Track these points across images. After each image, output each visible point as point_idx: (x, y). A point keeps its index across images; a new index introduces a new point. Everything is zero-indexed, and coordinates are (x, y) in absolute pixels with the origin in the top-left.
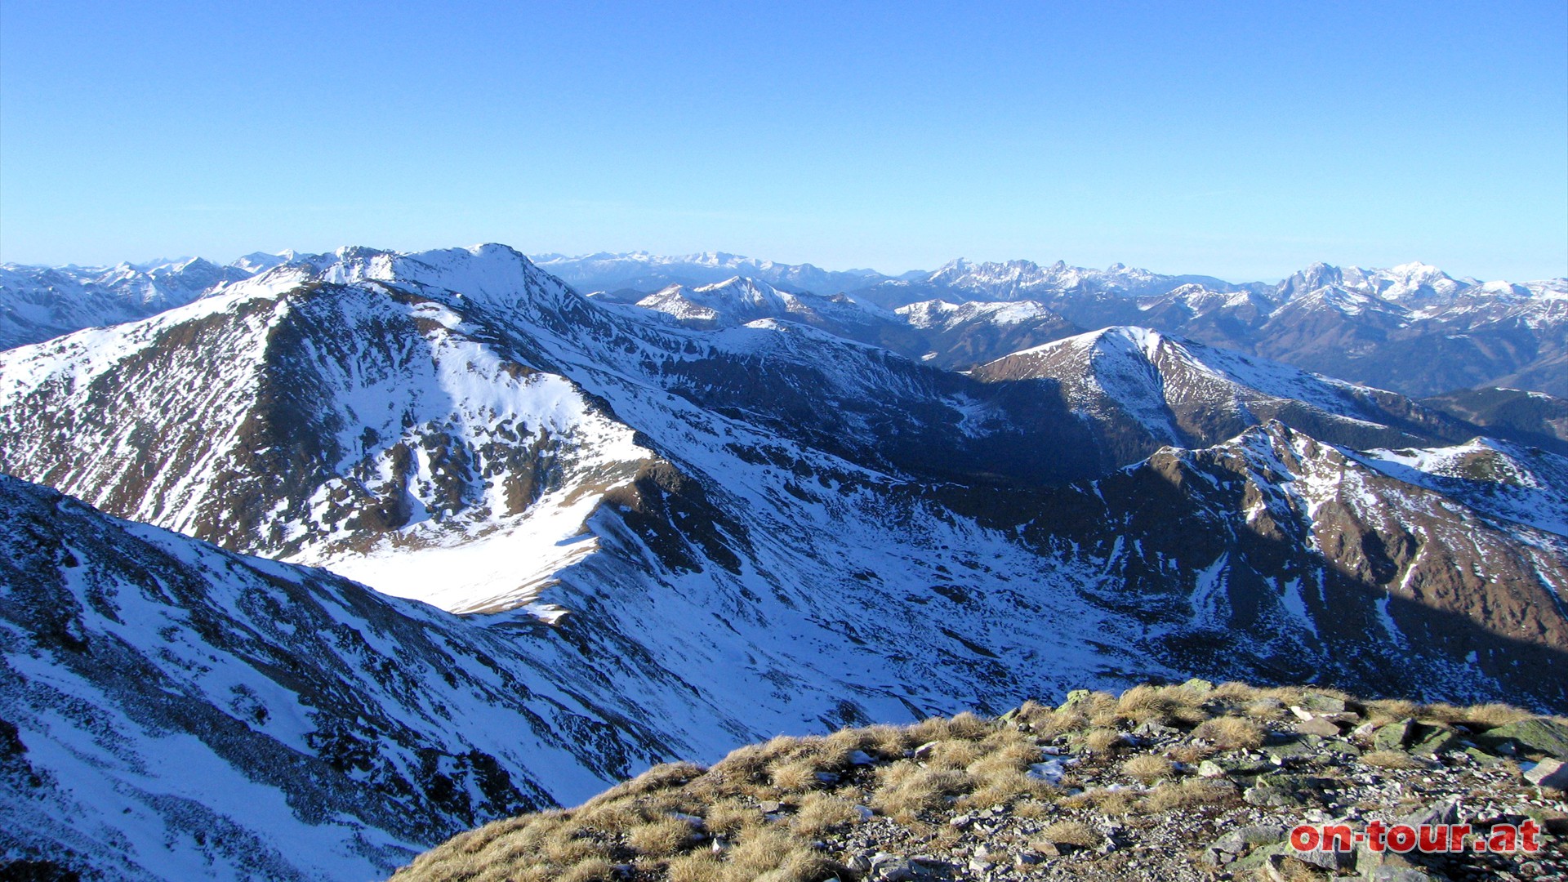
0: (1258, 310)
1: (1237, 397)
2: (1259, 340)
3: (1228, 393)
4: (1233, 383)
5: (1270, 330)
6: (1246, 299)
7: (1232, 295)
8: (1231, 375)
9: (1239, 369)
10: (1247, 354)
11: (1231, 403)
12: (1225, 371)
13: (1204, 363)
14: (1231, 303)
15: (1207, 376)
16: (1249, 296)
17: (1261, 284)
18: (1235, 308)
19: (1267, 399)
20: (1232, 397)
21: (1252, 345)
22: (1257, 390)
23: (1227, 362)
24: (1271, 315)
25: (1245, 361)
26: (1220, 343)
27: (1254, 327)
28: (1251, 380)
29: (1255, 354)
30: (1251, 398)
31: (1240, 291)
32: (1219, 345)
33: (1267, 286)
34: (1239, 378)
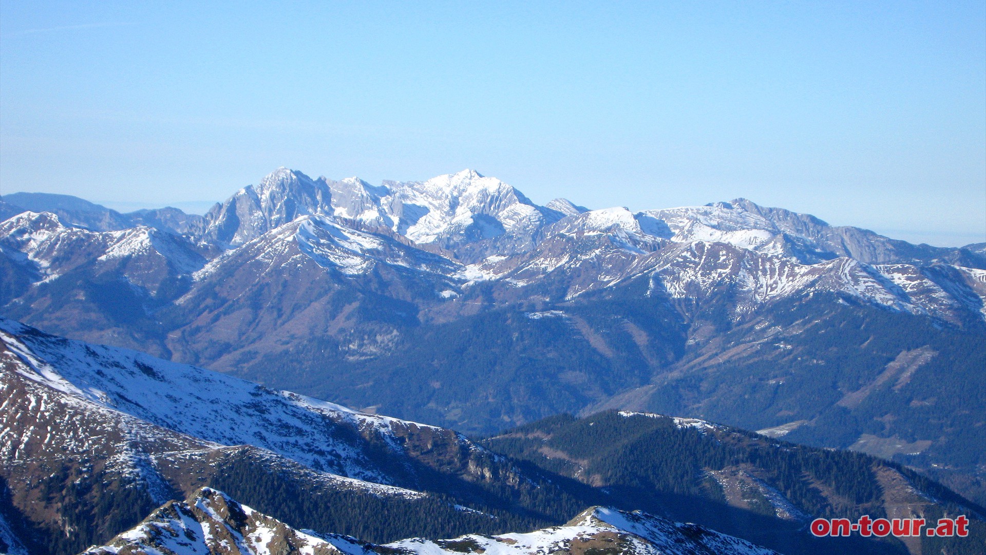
0: (170, 263)
1: (134, 445)
2: (175, 327)
3: (116, 436)
4: (125, 416)
5: (195, 308)
6: (147, 242)
7: (117, 234)
8: (120, 400)
9: (137, 387)
10: (151, 356)
11: (122, 457)
12: (108, 392)
13: (65, 376)
14: (117, 251)
15: (72, 401)
16: (153, 237)
17: (175, 213)
18: (126, 261)
19: (193, 446)
20: (124, 445)
21: (160, 337)
22: (173, 428)
23: (110, 372)
24: (197, 276)
25: (148, 370)
26: (95, 334)
27: (164, 300)
28: (162, 408)
29: (167, 354)
30: (164, 445)
31: (133, 226)
32: (92, 338)
33: (186, 215)
34: (137, 404)
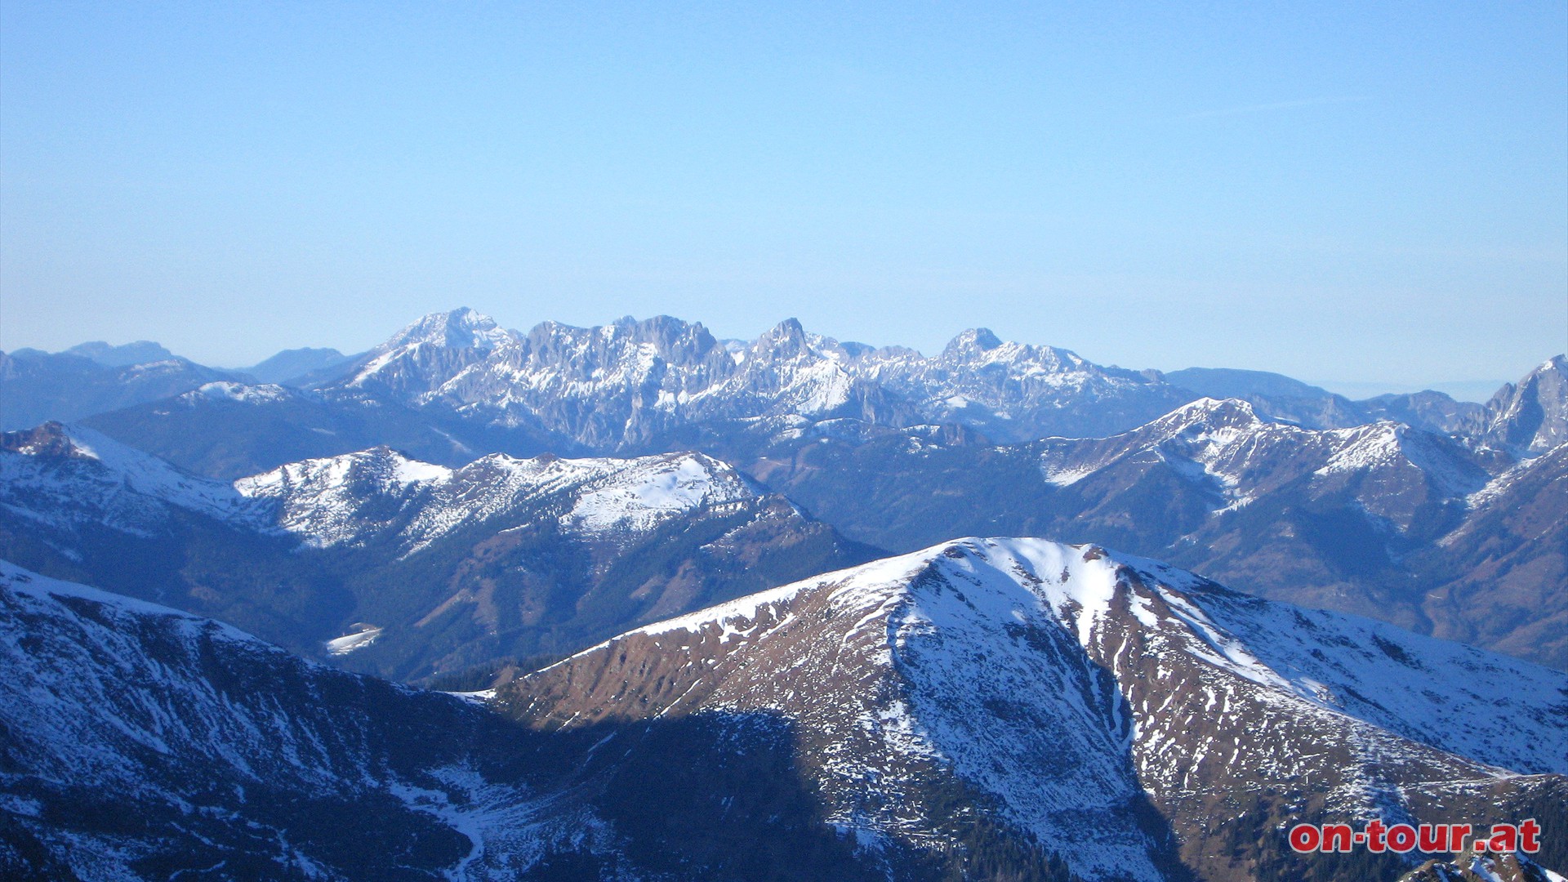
0: (1430, 480)
1: (1371, 770)
2: (1436, 584)
3: (1342, 754)
4: (1357, 724)
5: (1471, 550)
6: (1393, 446)
7: (1346, 433)
8: (1349, 697)
9: (1376, 677)
10: (1399, 627)
11: (1352, 789)
12: (1331, 685)
13: (1262, 658)
14: (1345, 461)
15: (1273, 699)
16: (1402, 438)
17: (1437, 400)
18: (1359, 477)
19: (1467, 773)
20: (1355, 769)
21: (1414, 597)
22: (1435, 744)
23: (1333, 652)
24: (1473, 500)
25: (1393, 651)
26: (1311, 592)
27: (1419, 540)
28: (1416, 712)
29: (1425, 626)
30: (1418, 771)
31: (1370, 421)
32: (1306, 598)
33: (1457, 404)
34: (1376, 705)
